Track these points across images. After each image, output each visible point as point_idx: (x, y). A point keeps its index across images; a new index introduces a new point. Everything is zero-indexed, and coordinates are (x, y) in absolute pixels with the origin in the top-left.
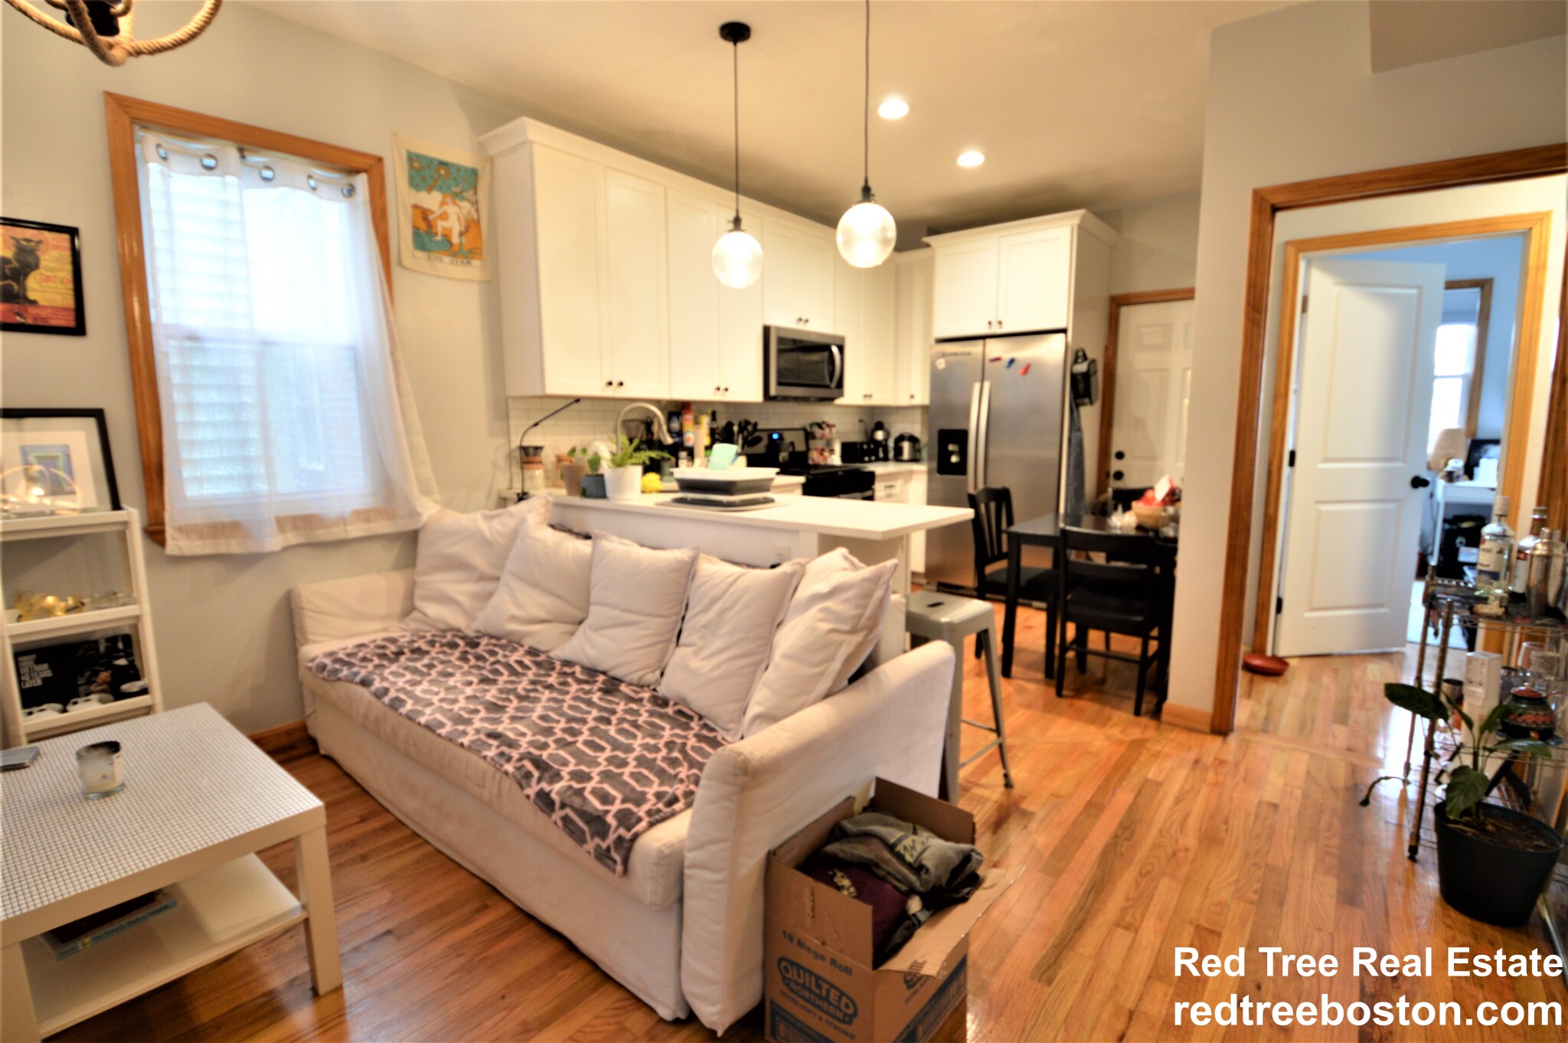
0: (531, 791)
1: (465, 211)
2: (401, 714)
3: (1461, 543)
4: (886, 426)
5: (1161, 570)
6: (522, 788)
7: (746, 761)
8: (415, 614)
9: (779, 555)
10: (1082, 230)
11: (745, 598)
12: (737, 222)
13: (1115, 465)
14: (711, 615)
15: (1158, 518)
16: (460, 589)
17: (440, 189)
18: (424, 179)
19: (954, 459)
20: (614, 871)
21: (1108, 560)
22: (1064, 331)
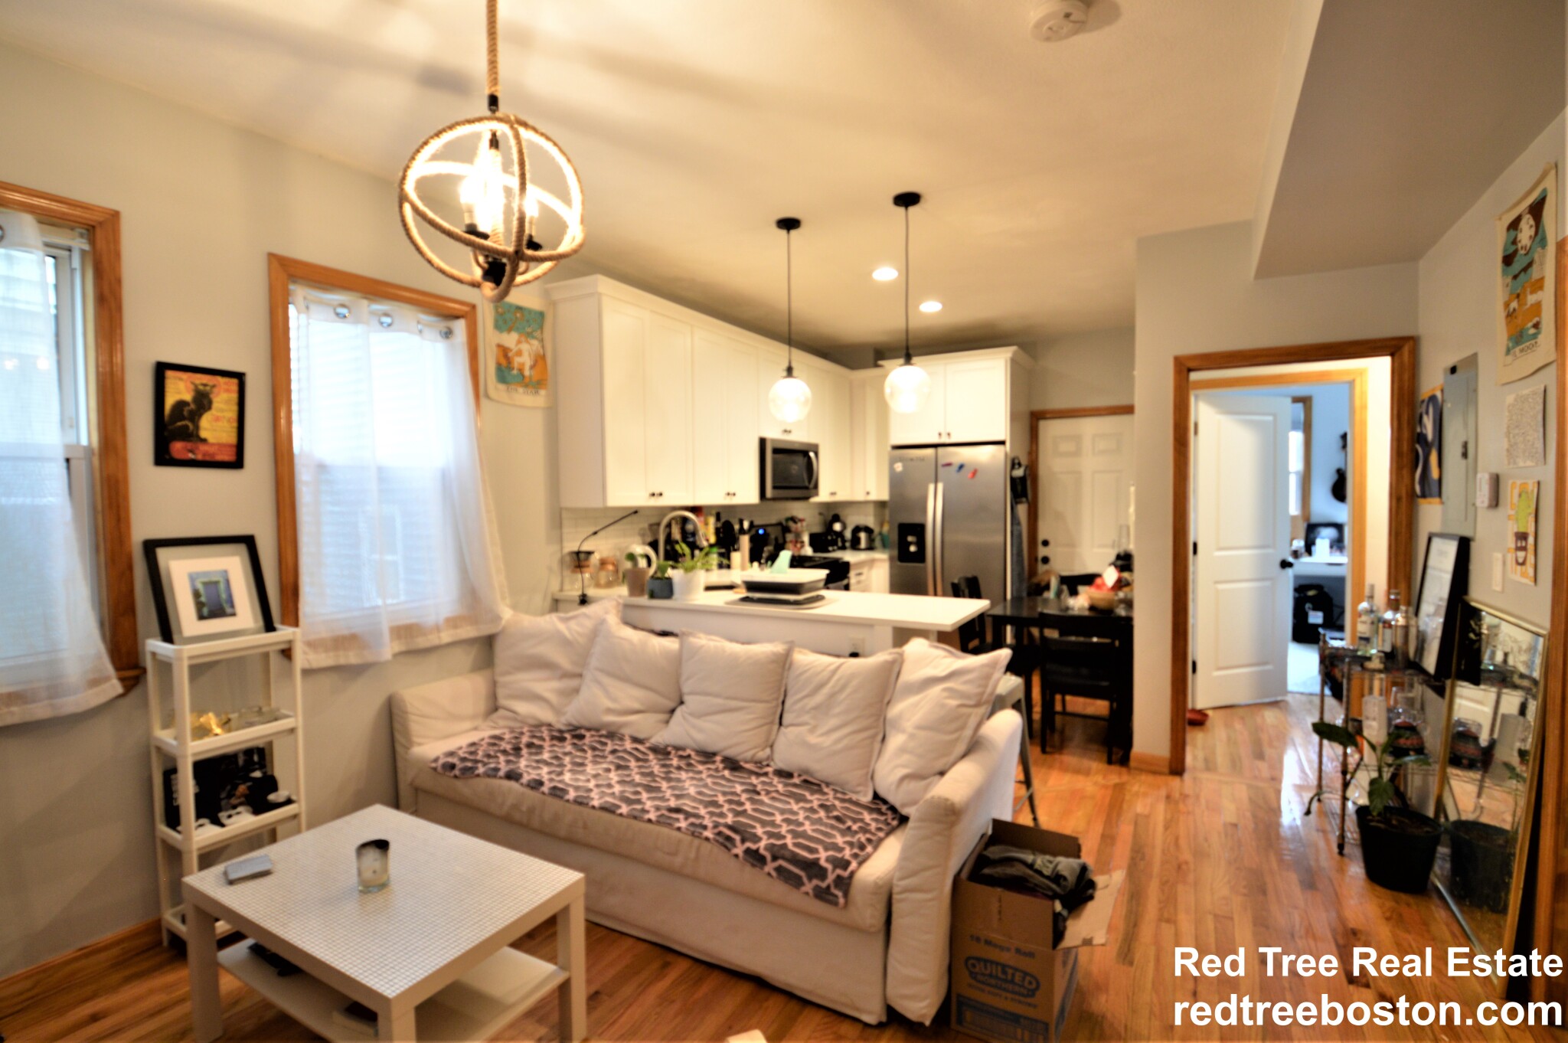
0: (739, 850)
1: (534, 348)
2: (568, 801)
3: (1309, 608)
4: (842, 518)
5: (1120, 644)
6: (729, 850)
7: (953, 805)
8: (501, 712)
9: (853, 645)
10: (1014, 362)
11: (854, 683)
12: (790, 371)
13: (1042, 551)
14: (819, 698)
15: (1111, 602)
16: (546, 686)
17: (517, 330)
18: (505, 322)
19: (913, 549)
20: (836, 904)
21: (1061, 635)
22: (1002, 443)
